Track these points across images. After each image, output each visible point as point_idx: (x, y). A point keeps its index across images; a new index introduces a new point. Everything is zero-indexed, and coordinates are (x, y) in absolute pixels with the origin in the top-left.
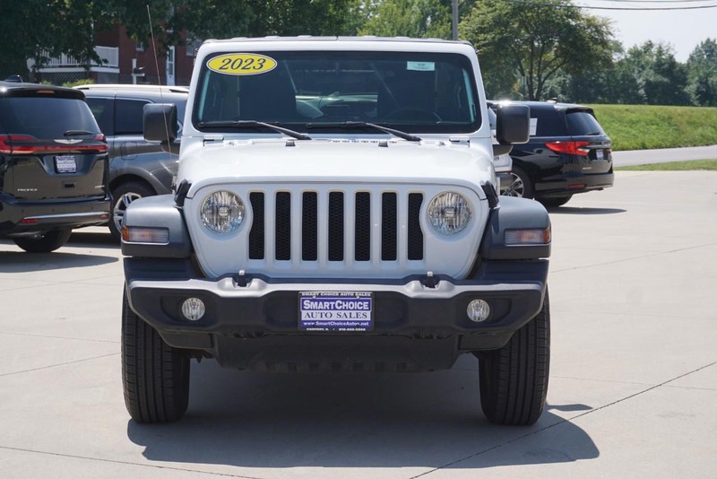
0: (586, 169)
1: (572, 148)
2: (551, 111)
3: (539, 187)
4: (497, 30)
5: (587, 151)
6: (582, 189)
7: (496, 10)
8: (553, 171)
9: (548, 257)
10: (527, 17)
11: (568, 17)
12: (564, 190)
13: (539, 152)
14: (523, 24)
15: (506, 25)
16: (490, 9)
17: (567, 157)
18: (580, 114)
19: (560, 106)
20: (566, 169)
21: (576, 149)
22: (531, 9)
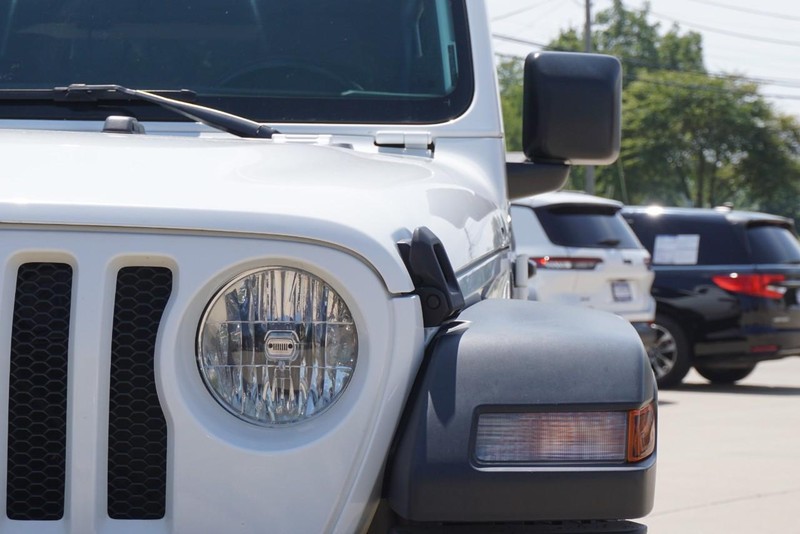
0: (781, 320)
1: (757, 285)
2: (722, 225)
3: (701, 349)
4: (650, 133)
5: (782, 290)
6: (774, 354)
7: (648, 105)
8: (726, 324)
9: (640, 514)
10: (694, 115)
11: (755, 115)
12: (742, 354)
13: (703, 291)
14: (689, 125)
15: (664, 126)
16: (643, 103)
17: (748, 299)
18: (770, 231)
19: (737, 216)
20: (747, 319)
21: (763, 286)
22: (700, 104)
